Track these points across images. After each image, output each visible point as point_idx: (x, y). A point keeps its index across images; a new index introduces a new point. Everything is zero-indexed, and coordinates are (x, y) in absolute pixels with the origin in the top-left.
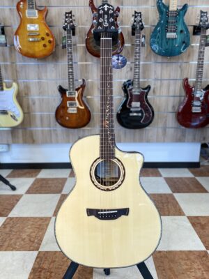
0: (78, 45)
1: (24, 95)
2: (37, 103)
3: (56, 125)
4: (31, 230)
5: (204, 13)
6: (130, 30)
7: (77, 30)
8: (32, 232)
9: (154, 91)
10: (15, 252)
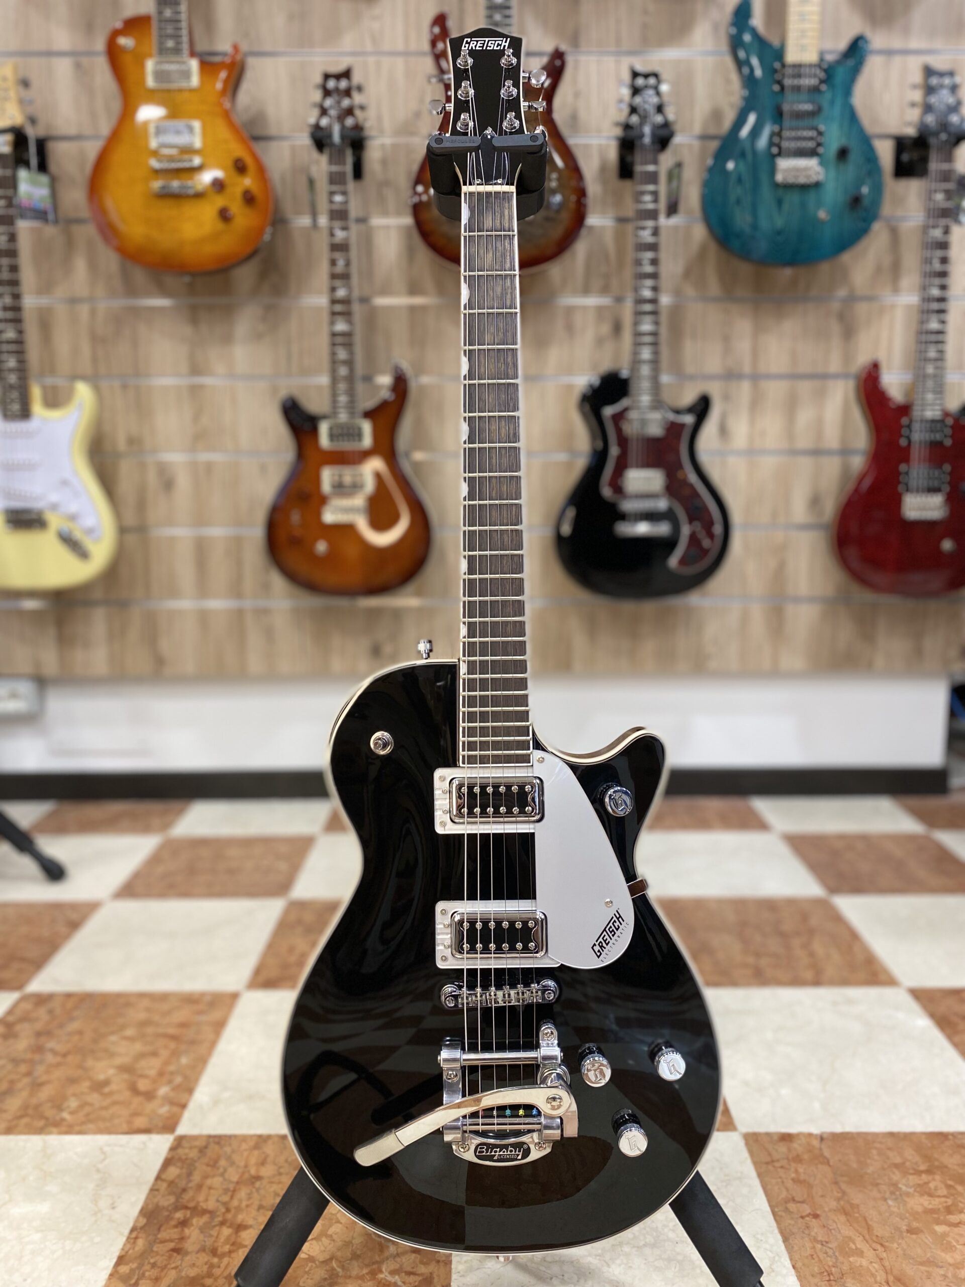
0: (377, 221)
1: (122, 445)
2: (183, 482)
3: (266, 587)
4: (138, 1047)
5: (941, 75)
6: (613, 154)
7: (373, 154)
8: (141, 1056)
9: (723, 431)
10: (54, 1140)
